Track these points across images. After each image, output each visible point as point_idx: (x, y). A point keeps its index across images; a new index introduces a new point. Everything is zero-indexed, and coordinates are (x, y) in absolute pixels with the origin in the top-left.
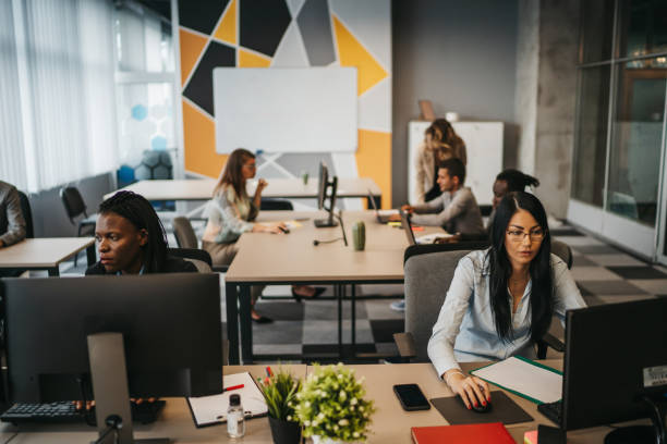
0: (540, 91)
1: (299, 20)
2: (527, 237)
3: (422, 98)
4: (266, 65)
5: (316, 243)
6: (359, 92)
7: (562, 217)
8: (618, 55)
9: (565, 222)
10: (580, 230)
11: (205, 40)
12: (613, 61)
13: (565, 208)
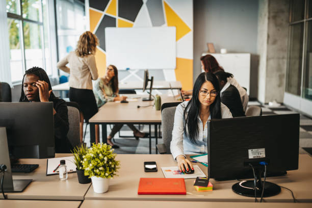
0: (268, 37)
1: (147, 4)
2: (209, 94)
3: (209, 42)
4: (131, 26)
5: (139, 107)
6: (177, 39)
7: (281, 102)
8: (307, 17)
9: (282, 104)
10: (289, 108)
11: (101, 14)
12: (305, 20)
13: (282, 97)
